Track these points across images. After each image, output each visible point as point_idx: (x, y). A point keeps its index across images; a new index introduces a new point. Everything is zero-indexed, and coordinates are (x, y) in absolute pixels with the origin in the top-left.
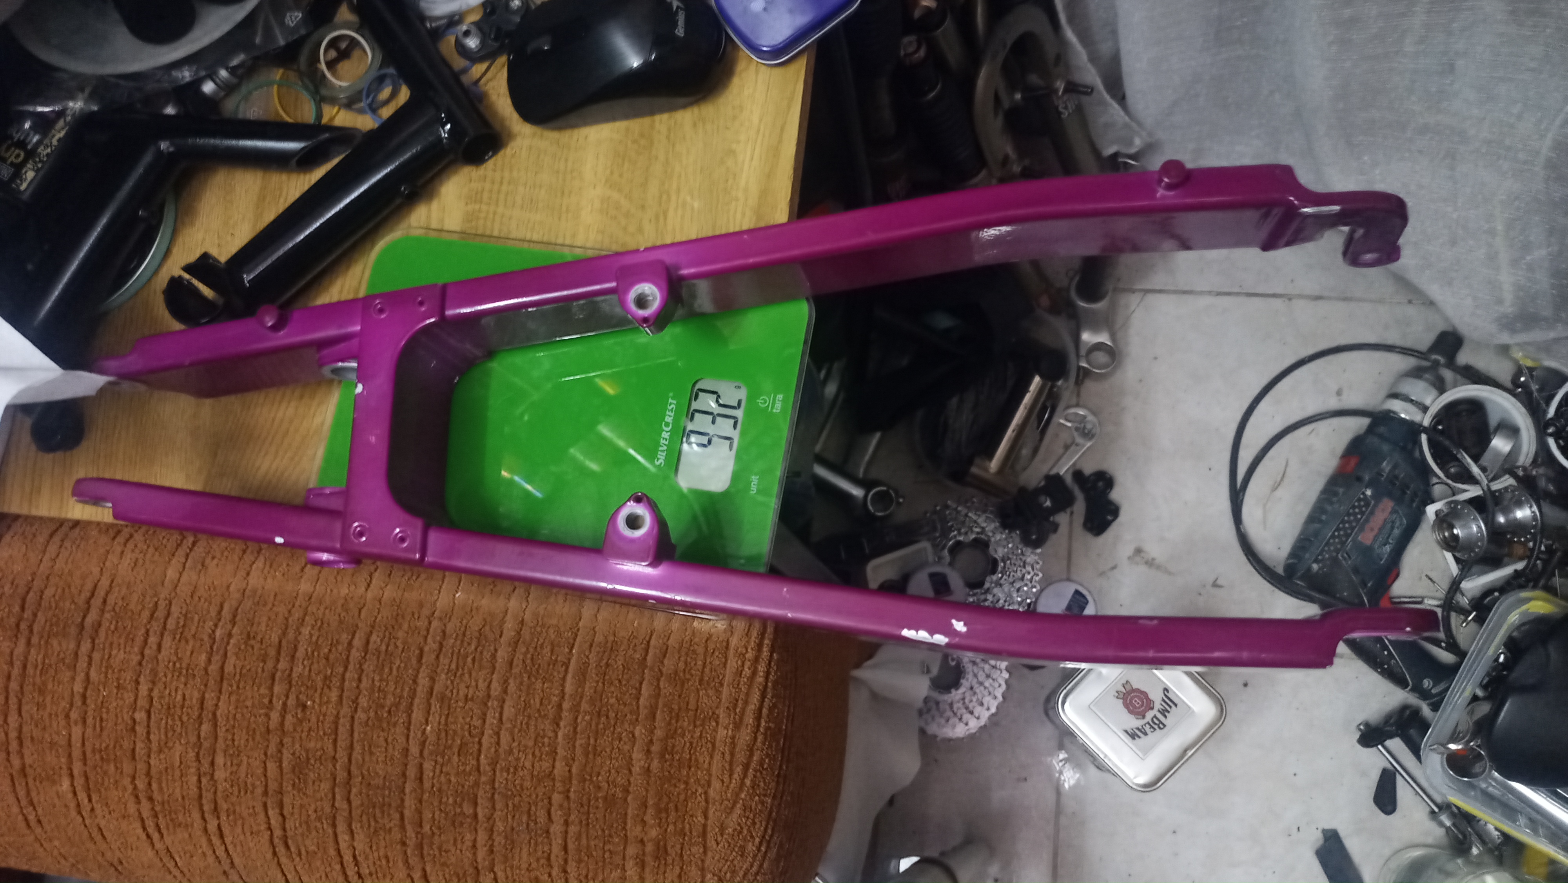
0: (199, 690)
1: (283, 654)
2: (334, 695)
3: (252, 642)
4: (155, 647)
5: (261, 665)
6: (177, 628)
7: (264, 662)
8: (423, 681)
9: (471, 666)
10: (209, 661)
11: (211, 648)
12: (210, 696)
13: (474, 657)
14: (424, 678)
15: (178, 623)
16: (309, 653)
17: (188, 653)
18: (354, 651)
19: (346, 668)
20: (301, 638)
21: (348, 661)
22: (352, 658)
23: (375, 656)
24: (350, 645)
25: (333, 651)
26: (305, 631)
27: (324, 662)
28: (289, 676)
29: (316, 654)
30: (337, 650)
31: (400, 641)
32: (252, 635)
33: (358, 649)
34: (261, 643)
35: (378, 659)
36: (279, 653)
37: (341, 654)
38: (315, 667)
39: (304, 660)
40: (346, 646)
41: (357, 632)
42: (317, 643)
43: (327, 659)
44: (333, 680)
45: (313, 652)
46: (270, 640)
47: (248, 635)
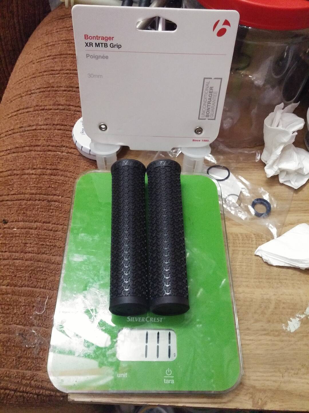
0: (41, 144)
1: (52, 171)
2: (33, 191)
3: (59, 160)
4: (59, 128)
5: (49, 164)
6: (66, 135)
7: (51, 165)
8: (35, 225)
9: (40, 244)
10: (53, 146)
11: (58, 146)
12: (39, 148)
13: (44, 245)
14: (37, 225)
15: (68, 135)
17: (56, 139)
18: (52, 197)
19: (45, 195)
20: (59, 177)
21: (48, 195)
22: (49, 196)
23: (49, 205)
24: (55, 195)
25: (53, 189)
26: (62, 178)
27: (48, 186)
28: (44, 174)
29: (52, 183)
30: (53, 190)
31: (55, 214)
32: (62, 159)
33: (52, 198)
34: (58, 163)
35: (47, 206)
36: (54, 170)
37: (51, 192)
38: (46, 183)
39: (50, 179)
40: (54, 193)
41: (60, 197)
42: (57, 182)
43: (49, 187)
44: (41, 190)
45: (53, 182)
46: (59, 166)
47: (62, 158)
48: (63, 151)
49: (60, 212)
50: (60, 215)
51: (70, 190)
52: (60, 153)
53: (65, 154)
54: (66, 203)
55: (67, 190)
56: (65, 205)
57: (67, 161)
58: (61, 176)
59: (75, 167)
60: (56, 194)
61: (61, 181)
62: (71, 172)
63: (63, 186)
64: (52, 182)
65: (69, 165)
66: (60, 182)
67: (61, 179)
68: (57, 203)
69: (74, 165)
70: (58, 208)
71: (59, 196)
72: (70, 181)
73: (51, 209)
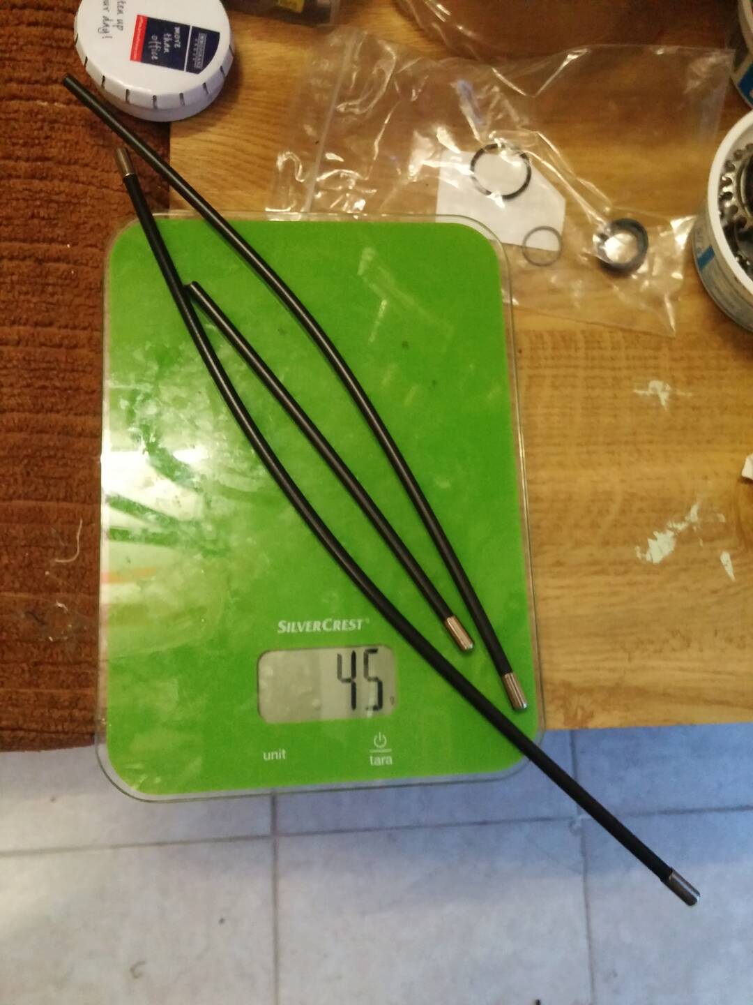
1: (34, 165)
3: (46, 128)
4: (32, 19)
5: (21, 141)
6: (56, 41)
7: (25, 144)
10: (21, 81)
11: (36, 82)
14: (18, 333)
15: (63, 40)
16: (38, 196)
17: (28, 57)
18: (45, 246)
19: (24, 241)
20: (56, 182)
21: (32, 242)
22: (37, 245)
23: (41, 272)
24: (52, 240)
25: (43, 223)
26: (64, 186)
27: (30, 214)
28: (10, 176)
29: (38, 203)
30: (45, 226)
31: (61, 297)
32: (56, 126)
33: (48, 250)
34: (47, 138)
35: (38, 276)
36: (37, 159)
37: (40, 232)
38: (23, 204)
39: (30, 190)
40: (50, 236)
41: (68, 246)
42: (52, 201)
43: (33, 216)
44: (10, 228)
45: (40, 199)
46: (51, 147)
47: (55, 121)
48: (56, 97)
49: (76, 291)
50: (77, 301)
51: (92, 222)
52: (45, 104)
53: (62, 106)
54: (87, 265)
55: (84, 223)
56: (86, 269)
57: (70, 131)
58: (62, 180)
59: (96, 148)
60: (56, 237)
61: (63, 195)
62: (86, 165)
63: (72, 212)
64: (36, 199)
65: (77, 143)
66: (61, 200)
67: (62, 189)
68: (63, 266)
69: (92, 143)
70: (68, 281)
71: (64, 243)
72: (89, 193)
73: (48, 284)
